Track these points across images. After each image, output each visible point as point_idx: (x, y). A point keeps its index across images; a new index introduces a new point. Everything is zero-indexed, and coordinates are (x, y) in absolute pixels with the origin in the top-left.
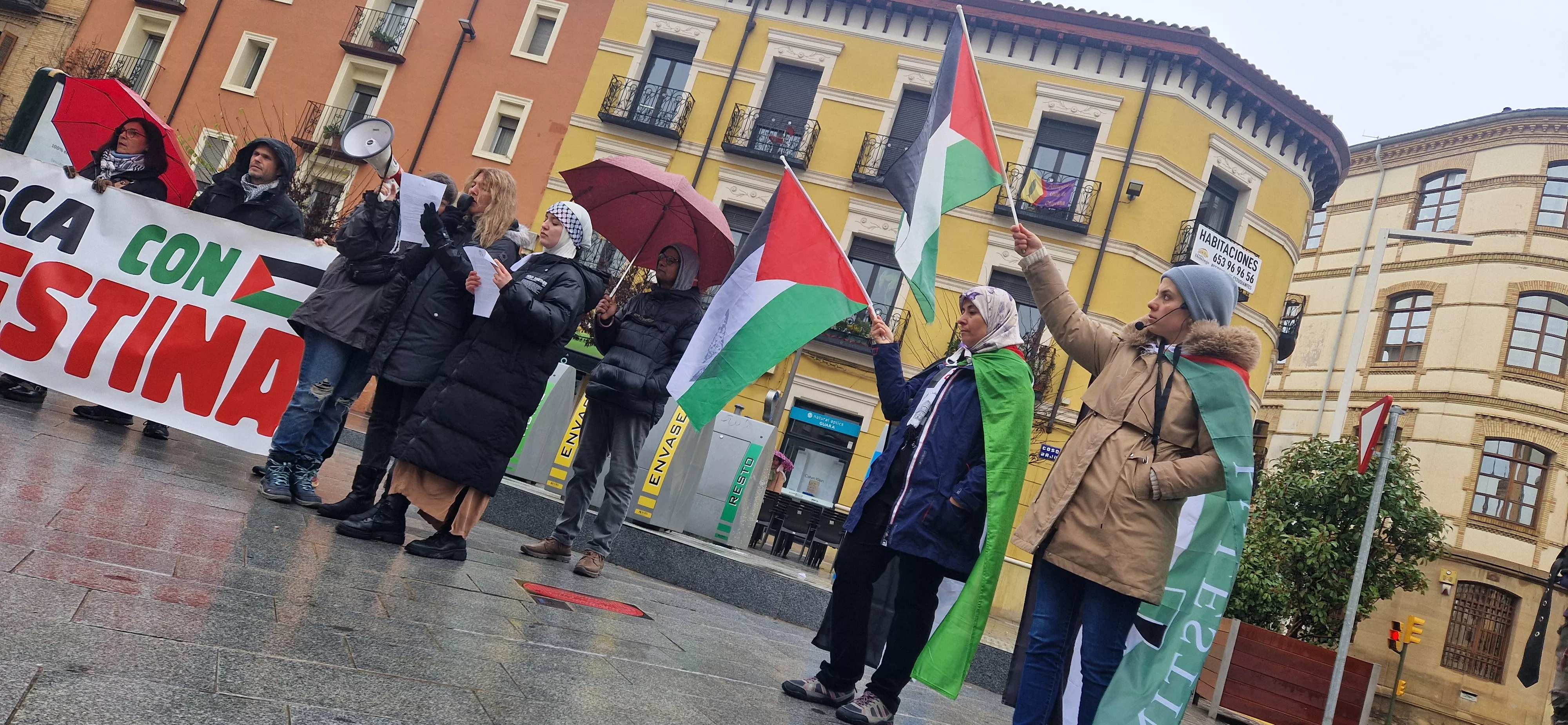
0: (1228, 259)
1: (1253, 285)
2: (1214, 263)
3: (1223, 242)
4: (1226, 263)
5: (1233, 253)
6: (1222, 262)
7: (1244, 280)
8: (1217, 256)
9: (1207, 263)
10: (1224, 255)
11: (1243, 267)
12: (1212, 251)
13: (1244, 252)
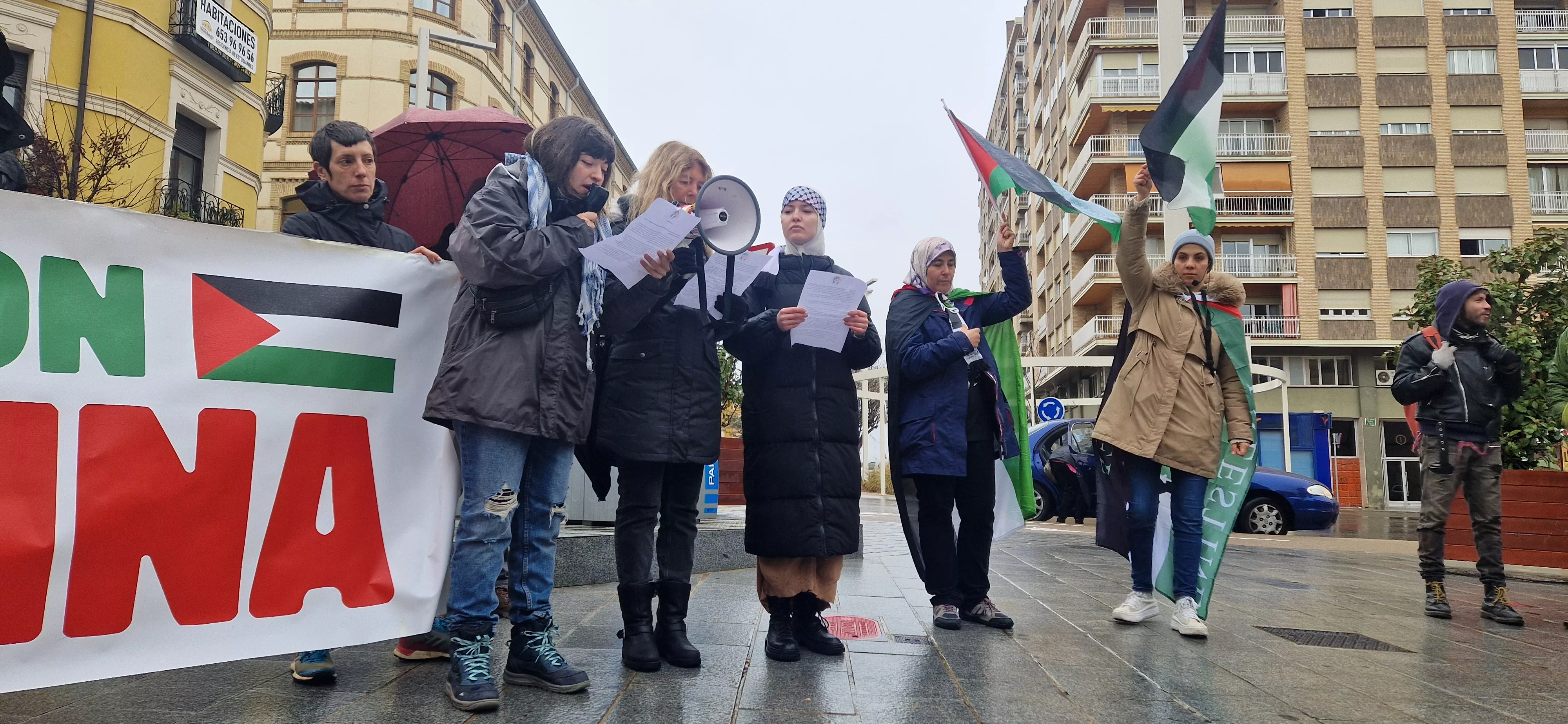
0: (230, 34)
1: (254, 64)
2: (219, 39)
3: (223, 14)
4: (228, 38)
5: (232, 28)
6: (224, 38)
7: (245, 58)
8: (219, 30)
9: (212, 38)
10: (225, 29)
11: (244, 44)
12: (215, 24)
13: (242, 27)
